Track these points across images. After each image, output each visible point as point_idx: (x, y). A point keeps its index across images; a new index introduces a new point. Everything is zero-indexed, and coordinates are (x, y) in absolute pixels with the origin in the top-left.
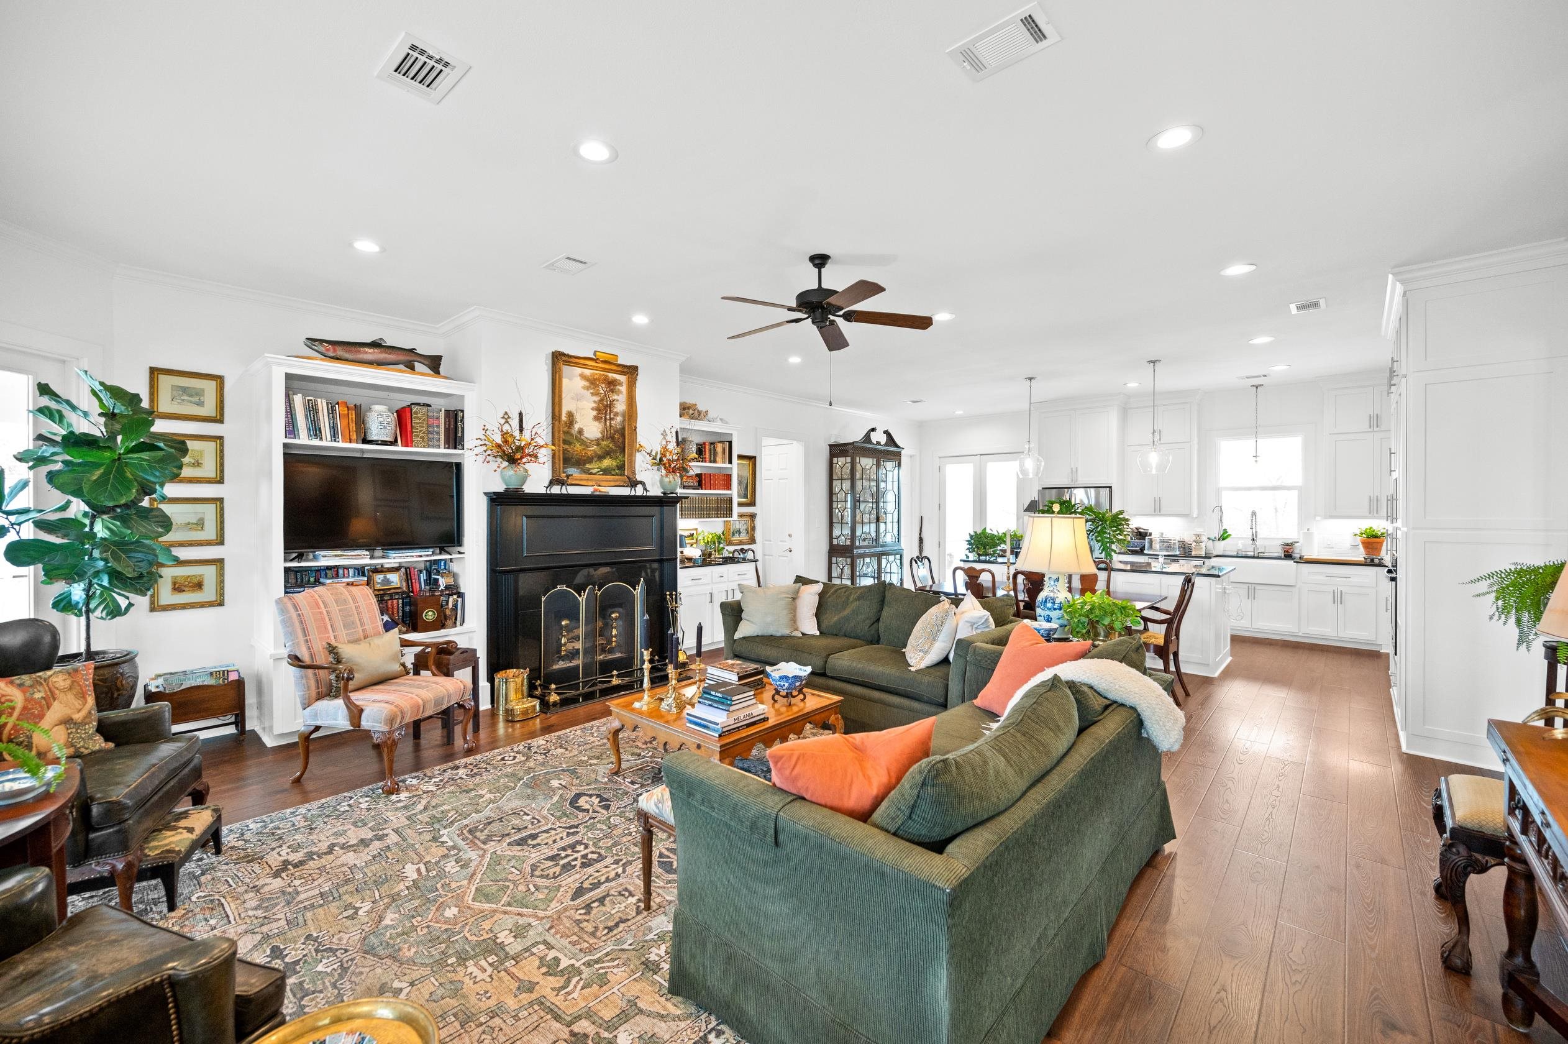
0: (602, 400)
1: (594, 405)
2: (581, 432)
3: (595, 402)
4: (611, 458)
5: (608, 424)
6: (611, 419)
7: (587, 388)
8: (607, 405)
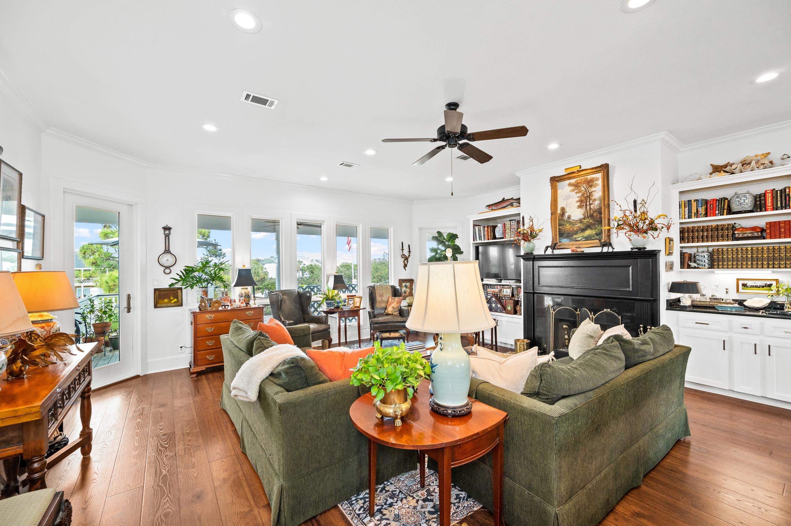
0: (583, 194)
1: (578, 199)
2: (569, 217)
3: (578, 197)
4: (591, 229)
5: (588, 207)
6: (590, 204)
7: (573, 190)
8: (587, 197)
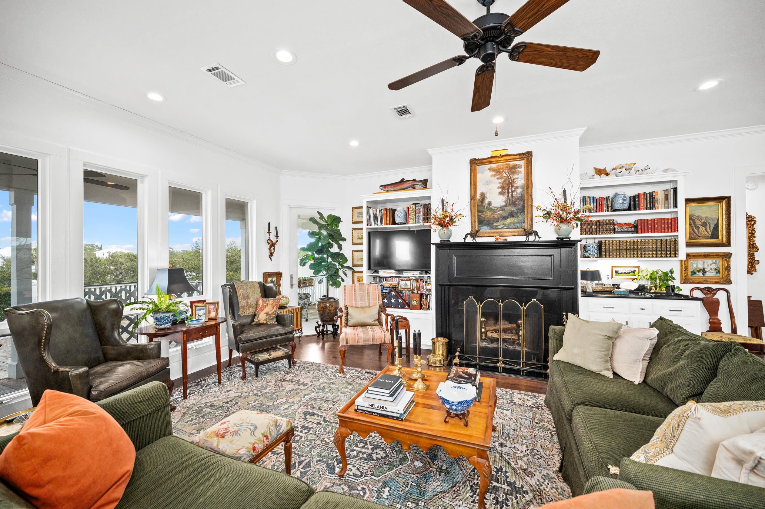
0: (505, 181)
1: (499, 185)
2: (490, 204)
3: (500, 183)
4: (513, 217)
5: (510, 195)
6: (512, 192)
7: (494, 176)
8: (509, 184)
